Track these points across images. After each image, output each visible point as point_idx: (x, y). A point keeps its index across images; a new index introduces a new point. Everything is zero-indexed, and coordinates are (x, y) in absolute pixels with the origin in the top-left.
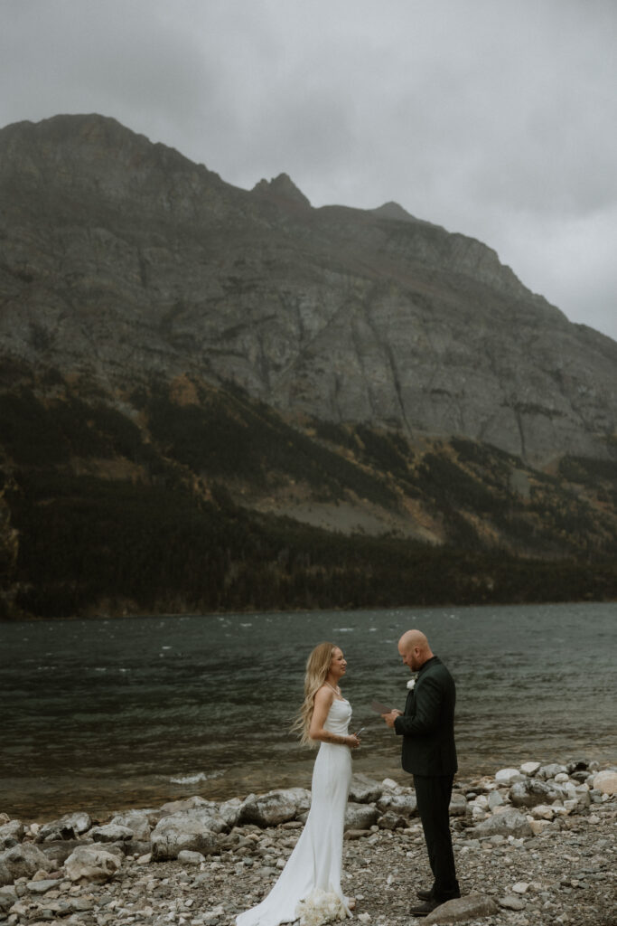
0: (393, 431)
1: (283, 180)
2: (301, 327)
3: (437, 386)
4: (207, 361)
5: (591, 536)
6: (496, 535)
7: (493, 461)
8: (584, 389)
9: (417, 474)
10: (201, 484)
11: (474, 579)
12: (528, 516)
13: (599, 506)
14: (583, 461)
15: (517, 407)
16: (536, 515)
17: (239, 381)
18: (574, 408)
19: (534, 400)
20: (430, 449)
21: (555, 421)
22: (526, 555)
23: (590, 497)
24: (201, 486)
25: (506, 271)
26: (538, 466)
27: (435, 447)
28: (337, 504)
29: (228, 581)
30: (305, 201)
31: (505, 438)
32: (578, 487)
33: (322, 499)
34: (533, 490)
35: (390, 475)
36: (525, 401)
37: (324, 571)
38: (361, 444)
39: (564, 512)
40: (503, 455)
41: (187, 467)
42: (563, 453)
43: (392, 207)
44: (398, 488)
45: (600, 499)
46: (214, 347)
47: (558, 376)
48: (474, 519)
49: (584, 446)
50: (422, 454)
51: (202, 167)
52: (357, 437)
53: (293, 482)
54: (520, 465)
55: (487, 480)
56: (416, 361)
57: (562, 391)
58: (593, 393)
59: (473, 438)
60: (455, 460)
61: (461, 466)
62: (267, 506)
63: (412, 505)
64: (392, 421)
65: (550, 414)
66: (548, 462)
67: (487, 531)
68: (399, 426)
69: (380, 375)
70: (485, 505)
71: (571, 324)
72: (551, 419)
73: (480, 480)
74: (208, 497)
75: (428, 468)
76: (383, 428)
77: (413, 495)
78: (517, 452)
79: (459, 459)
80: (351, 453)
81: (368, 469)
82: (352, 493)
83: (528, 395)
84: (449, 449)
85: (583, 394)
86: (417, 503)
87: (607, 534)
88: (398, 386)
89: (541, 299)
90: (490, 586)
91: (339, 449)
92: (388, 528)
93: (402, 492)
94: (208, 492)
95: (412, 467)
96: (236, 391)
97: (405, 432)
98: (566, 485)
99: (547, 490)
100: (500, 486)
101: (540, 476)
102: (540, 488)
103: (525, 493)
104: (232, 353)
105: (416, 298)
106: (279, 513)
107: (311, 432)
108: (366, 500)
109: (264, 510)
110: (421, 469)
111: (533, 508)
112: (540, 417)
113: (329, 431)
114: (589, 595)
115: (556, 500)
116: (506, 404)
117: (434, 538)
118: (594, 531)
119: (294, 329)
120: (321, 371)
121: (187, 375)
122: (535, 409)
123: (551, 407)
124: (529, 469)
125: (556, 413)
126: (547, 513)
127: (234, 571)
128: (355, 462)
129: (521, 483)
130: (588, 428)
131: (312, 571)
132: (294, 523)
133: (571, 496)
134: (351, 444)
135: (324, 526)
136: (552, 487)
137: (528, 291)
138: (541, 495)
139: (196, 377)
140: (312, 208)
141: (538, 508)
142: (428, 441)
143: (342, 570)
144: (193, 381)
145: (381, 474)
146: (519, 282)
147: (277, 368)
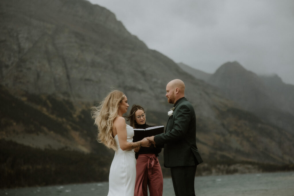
0: (66, 98)
2: (19, 47)
3: (87, 76)
9: (77, 120)
15: (125, 88)
18: (151, 89)
19: (133, 84)
20: (84, 107)
21: (143, 95)
25: (120, 24)
27: (87, 106)
28: (38, 134)
33: (30, 132)
35: (64, 120)
36: (129, 85)
37: (30, 167)
38: (50, 105)
47: (143, 73)
49: (155, 106)
50: (80, 110)
52: (48, 102)
53: (15, 124)
56: (77, 65)
57: (146, 80)
58: (159, 81)
63: (75, 135)
64: (65, 94)
65: (141, 91)
68: (69, 96)
69: (60, 72)
71: (149, 49)
75: (83, 116)
76: (61, 97)
77: (75, 129)
80: (45, 109)
81: (53, 117)
82: (45, 129)
83: (130, 82)
85: (155, 82)
86: (78, 133)
88: (68, 77)
89: (136, 38)
91: (39, 107)
92: (63, 145)
93: (70, 128)
95: (75, 116)
97: (72, 99)
105: (77, 34)
106: (7, 139)
107: (24, 99)
108: (52, 132)
110: (80, 117)
112: (136, 93)
113: (34, 98)
116: (120, 86)
117: (85, 150)
119: (15, 47)
120: (29, 69)
122: (133, 89)
123: (141, 88)
125: (143, 91)
128: (47, 114)
130: (157, 98)
131: (25, 167)
132: (16, 144)
134: (45, 105)
135: (31, 145)
137: (129, 33)
142: (83, 103)
143: (40, 167)
145: (60, 120)
146: (125, 29)
147: (7, 67)
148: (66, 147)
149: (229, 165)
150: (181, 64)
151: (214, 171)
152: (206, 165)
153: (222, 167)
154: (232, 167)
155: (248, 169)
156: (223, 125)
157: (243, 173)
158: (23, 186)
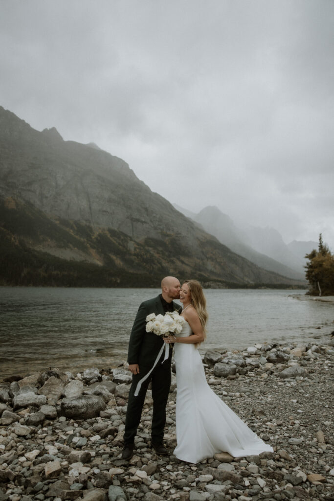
0: (88, 224)
1: (53, 129)
2: (56, 183)
3: (104, 209)
4: (20, 193)
5: (154, 266)
6: (121, 263)
7: (122, 238)
8: (155, 215)
9: (95, 240)
10: (14, 238)
11: (113, 278)
12: (133, 258)
13: (156, 255)
14: (152, 239)
15: (132, 219)
16: (136, 257)
17: (32, 201)
18: (151, 221)
19: (138, 217)
20: (100, 231)
21: (145, 225)
22: (131, 271)
23: (154, 252)
24: (15, 239)
25: (131, 171)
26: (138, 241)
27: (102, 231)
28: (66, 249)
29: (23, 275)
30: (61, 138)
31: (127, 230)
32: (150, 249)
33: (60, 247)
34: (135, 249)
35: (85, 239)
36: (134, 217)
37: (59, 273)
38: (76, 228)
39: (145, 257)
40: (126, 235)
41: (10, 231)
42: (146, 237)
43: (93, 144)
44: (88, 245)
45: (158, 253)
46: (23, 188)
47: (146, 209)
48: (114, 257)
49: (153, 235)
50: (98, 233)
51: (23, 121)
52: (74, 226)
53: (49, 240)
54: (131, 239)
55: (119, 244)
56: (98, 200)
57: (147, 215)
58: (158, 216)
59: (116, 229)
60: (109, 236)
61: (111, 238)
62: (40, 248)
63: (93, 251)
64: (86, 220)
65: (143, 222)
66: (141, 239)
67: (118, 262)
68: (90, 223)
69: (84, 204)
70: (118, 253)
71: (151, 192)
72: (143, 224)
73: (117, 244)
74: (17, 243)
75: (99, 238)
76: (84, 223)
77: (93, 247)
78: (131, 235)
79: (111, 236)
80: (72, 231)
81: (77, 237)
82: (71, 245)
83: (136, 215)
84: (107, 232)
85: (154, 217)
86: (94, 251)
87: (159, 265)
88: (90, 208)
89: (142, 182)
90: (119, 281)
91: (67, 229)
92: (84, 259)
93: (89, 246)
94: (17, 241)
95: (93, 237)
96: (31, 205)
97: (92, 225)
98: (146, 248)
99: (140, 249)
100: (124, 247)
101: (138, 244)
102: (138, 248)
103: (132, 249)
104: (29, 190)
106: (43, 251)
107: (57, 222)
108: (76, 248)
109: (38, 250)
110: (97, 239)
111: (135, 255)
112: (139, 223)
113: (65, 222)
114: (152, 286)
115: (143, 252)
116: (128, 218)
117: (99, 263)
118: (154, 264)
119: (54, 184)
120: (63, 200)
121: (12, 197)
122: (138, 220)
123: (143, 220)
124: (135, 241)
125: (145, 222)
126: (140, 257)
127: (25, 271)
128: (73, 234)
129: (131, 246)
130: (155, 228)
131: (55, 273)
132: (49, 255)
133: (148, 251)
134: (72, 228)
135: (60, 257)
136: (142, 248)
137: (138, 179)
138: (138, 250)
139: (16, 198)
140: (64, 142)
141: (137, 255)
142: (100, 228)
143: (66, 273)
144: (14, 200)
145: (82, 239)
146: (135, 176)
147: (47, 197)
148: (86, 260)
149: (205, 282)
154: (207, 284)
155: (218, 285)
156: (203, 252)
157: (214, 288)
158: (53, 286)
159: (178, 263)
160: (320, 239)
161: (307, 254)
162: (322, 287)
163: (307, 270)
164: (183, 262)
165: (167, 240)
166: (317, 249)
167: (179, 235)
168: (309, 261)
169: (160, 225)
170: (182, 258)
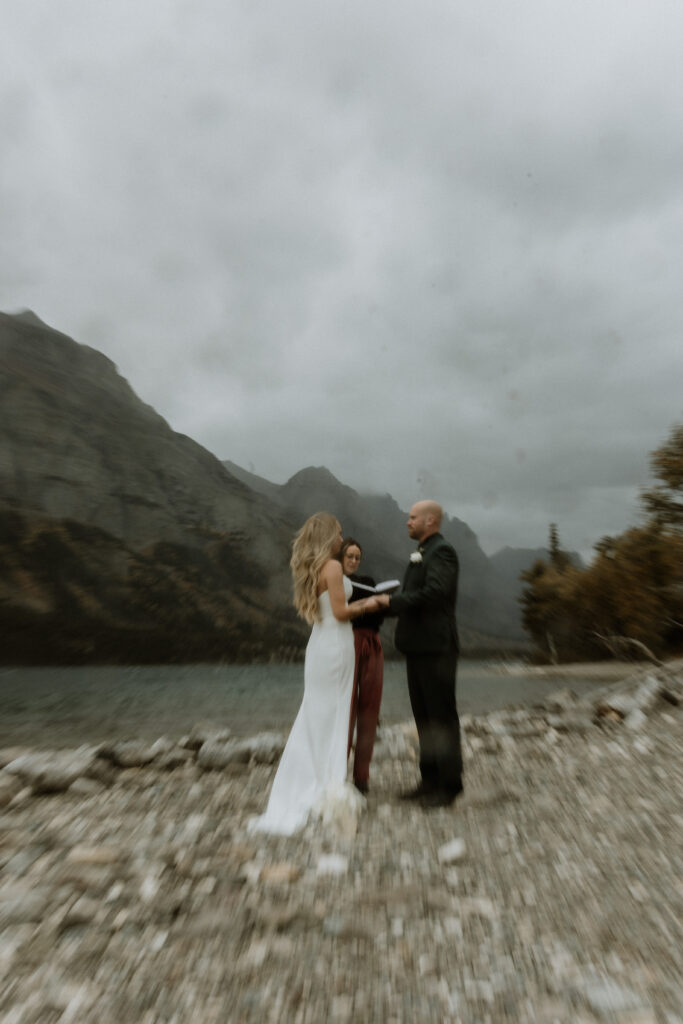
0: (13, 509)
5: (179, 611)
6: (98, 606)
7: (100, 542)
8: (179, 488)
9: (30, 549)
11: (75, 643)
12: (126, 591)
13: (185, 586)
14: (173, 546)
15: (124, 497)
16: (132, 590)
18: (171, 503)
19: (138, 493)
20: (44, 527)
21: (155, 512)
22: (121, 624)
23: (179, 577)
25: (123, 382)
26: (138, 549)
27: (48, 527)
31: (111, 524)
32: (169, 569)
34: (131, 570)
36: (130, 493)
39: (156, 589)
40: (108, 537)
42: (158, 540)
43: (30, 314)
44: (11, 560)
45: (187, 579)
47: (160, 474)
48: (78, 592)
49: (177, 535)
50: (38, 532)
54: (122, 547)
56: (38, 450)
57: (163, 488)
58: (188, 491)
59: (84, 521)
60: (66, 539)
61: (71, 545)
63: (24, 576)
65: (154, 506)
66: (146, 546)
67: (90, 603)
68: (19, 505)
70: (87, 580)
71: (173, 433)
72: (151, 510)
75: (41, 544)
77: (25, 567)
78: (119, 535)
79: (70, 539)
83: (134, 488)
84: (60, 529)
85: (179, 492)
86: (29, 575)
87: (190, 609)
88: (19, 470)
89: (150, 410)
90: (90, 649)
93: (15, 563)
95: (26, 542)
97: (23, 511)
98: (160, 567)
99: (144, 570)
100: (104, 565)
101: (138, 557)
102: (139, 568)
103: (123, 571)
105: (43, 395)
110: (35, 545)
111: (130, 584)
112: (142, 508)
114: (172, 659)
115: (150, 578)
116: (113, 494)
117: (40, 605)
118: (179, 606)
122: (138, 501)
123: (152, 500)
124: (130, 551)
125: (157, 505)
126: (142, 590)
129: (121, 563)
130: (181, 520)
133: (163, 576)
136: (148, 567)
137: (139, 401)
138: (138, 573)
141: (135, 585)
142: (43, 521)
146: (132, 392)
148: (6, 599)
150: (229, 462)
151: (273, 656)
152: (260, 646)
153: (288, 650)
159: (239, 605)
160: (554, 539)
161: (524, 572)
162: (557, 645)
163: (524, 606)
164: (247, 601)
165: (210, 548)
166: (547, 559)
167: (238, 537)
168: (527, 586)
169: (193, 512)
170: (245, 591)
